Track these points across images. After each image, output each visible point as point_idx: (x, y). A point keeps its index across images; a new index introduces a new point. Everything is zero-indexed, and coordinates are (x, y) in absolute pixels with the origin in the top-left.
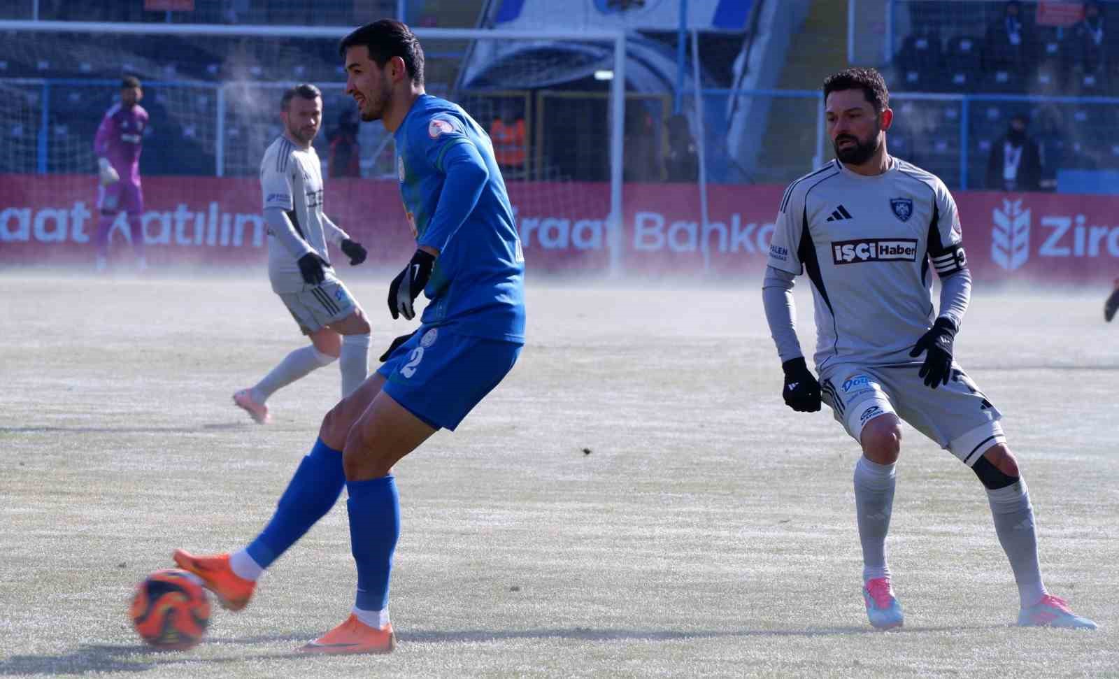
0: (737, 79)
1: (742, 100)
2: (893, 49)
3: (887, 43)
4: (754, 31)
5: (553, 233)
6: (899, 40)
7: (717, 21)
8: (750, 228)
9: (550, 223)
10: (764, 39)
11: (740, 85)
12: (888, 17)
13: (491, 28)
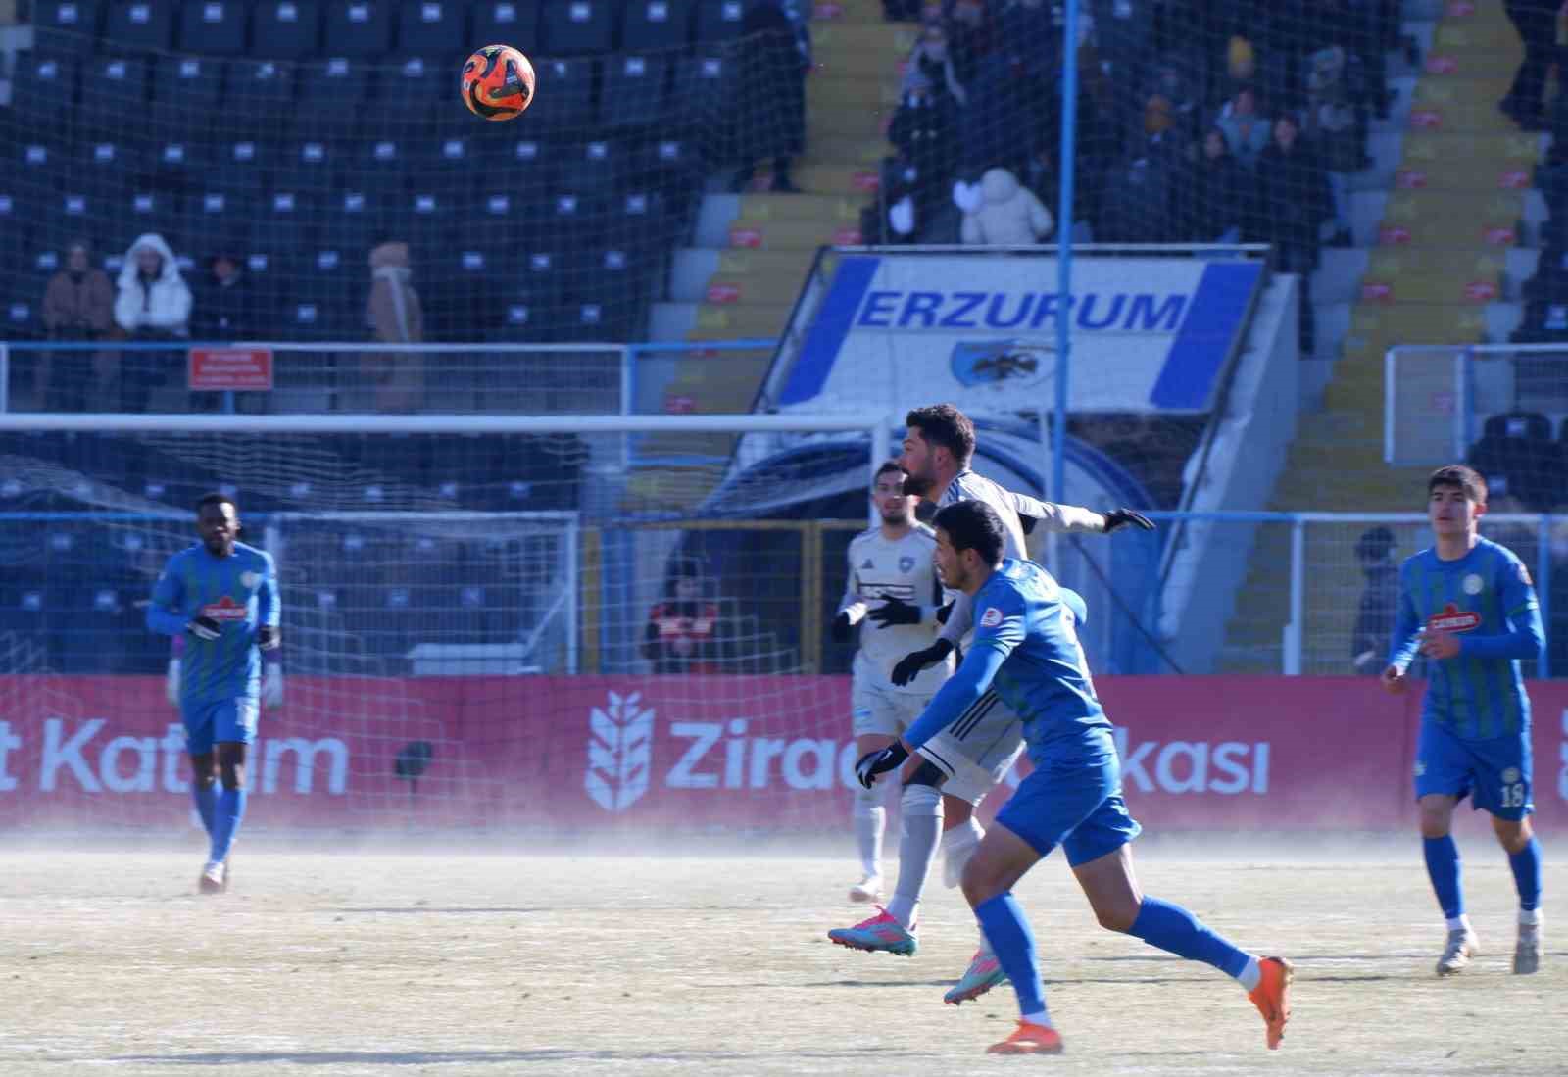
0: (1186, 493)
1: (1193, 526)
2: (1468, 437)
3: (1459, 428)
4: (1223, 410)
5: (809, 763)
6: (1480, 420)
7: (1157, 396)
8: (1146, 748)
9: (804, 745)
10: (1240, 424)
11: (1191, 501)
12: (1460, 385)
13: (772, 412)
